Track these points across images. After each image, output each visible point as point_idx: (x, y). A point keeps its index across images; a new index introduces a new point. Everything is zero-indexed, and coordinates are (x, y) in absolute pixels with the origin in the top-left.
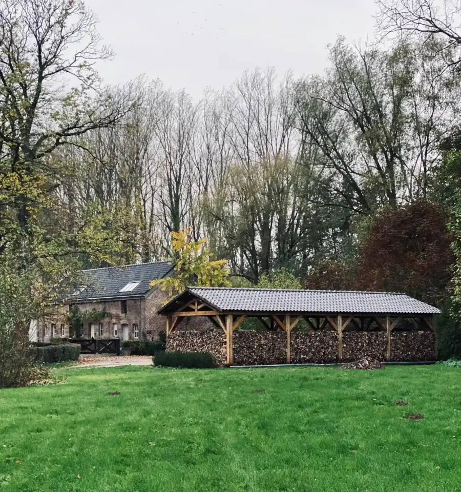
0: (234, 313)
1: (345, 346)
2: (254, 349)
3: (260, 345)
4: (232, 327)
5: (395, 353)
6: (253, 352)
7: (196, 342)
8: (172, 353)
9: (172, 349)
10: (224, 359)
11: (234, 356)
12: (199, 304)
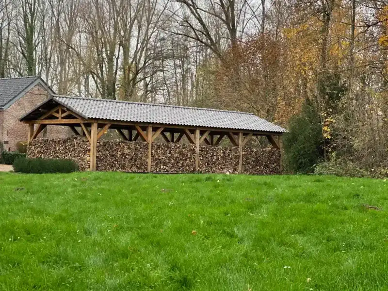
0: (100, 122)
1: (202, 158)
2: (117, 158)
3: (123, 154)
4: (96, 136)
5: (245, 167)
6: (116, 161)
7: (59, 149)
8: (34, 159)
9: (34, 156)
10: (87, 167)
11: (97, 164)
12: (63, 112)
